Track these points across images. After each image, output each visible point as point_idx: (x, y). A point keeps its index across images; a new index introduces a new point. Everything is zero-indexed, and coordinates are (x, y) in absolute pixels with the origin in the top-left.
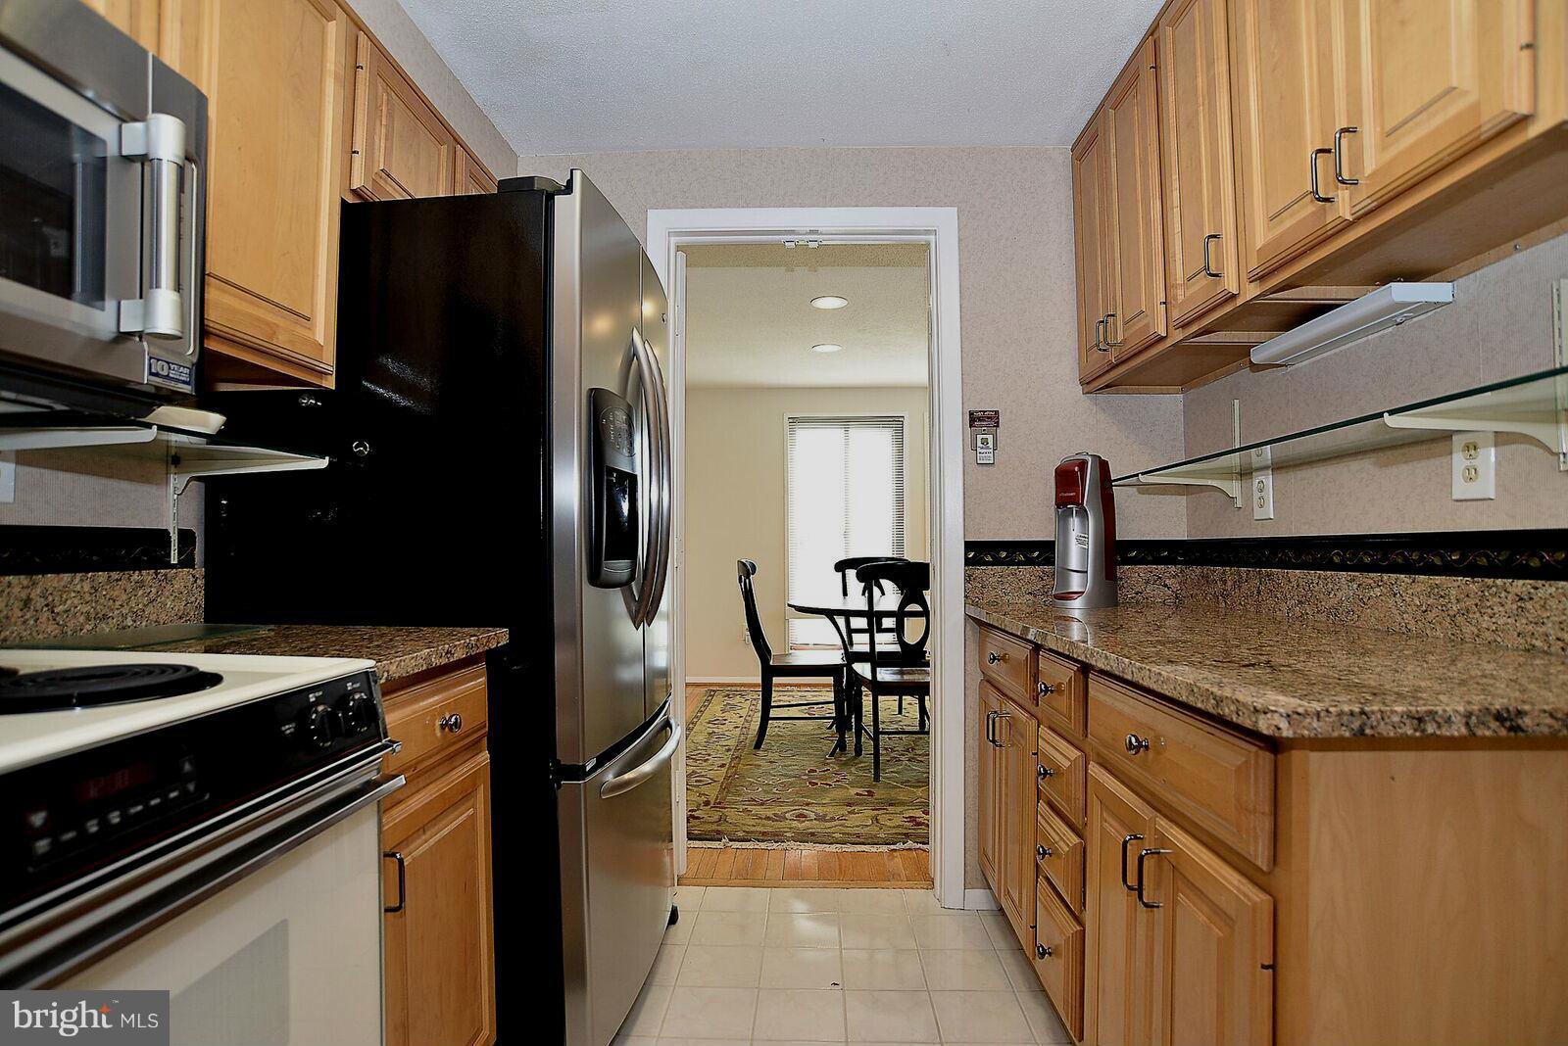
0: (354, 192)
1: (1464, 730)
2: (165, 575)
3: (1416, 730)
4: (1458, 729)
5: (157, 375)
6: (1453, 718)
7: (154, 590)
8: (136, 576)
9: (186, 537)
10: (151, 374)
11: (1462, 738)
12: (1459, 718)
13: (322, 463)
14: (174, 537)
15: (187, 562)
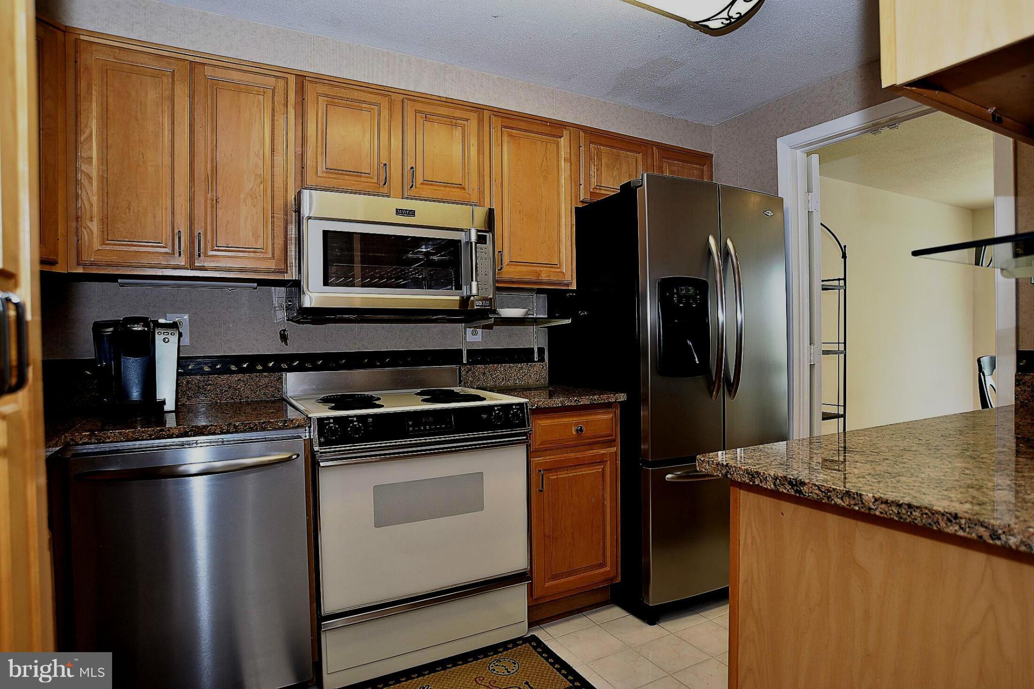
0: (582, 202)
1: (772, 486)
2: (531, 365)
3: (750, 481)
4: (770, 486)
5: (478, 306)
6: (768, 479)
7: (526, 371)
8: (519, 365)
9: (541, 351)
10: (476, 306)
11: (772, 490)
12: (771, 479)
13: (569, 321)
14: (536, 350)
15: (541, 359)
